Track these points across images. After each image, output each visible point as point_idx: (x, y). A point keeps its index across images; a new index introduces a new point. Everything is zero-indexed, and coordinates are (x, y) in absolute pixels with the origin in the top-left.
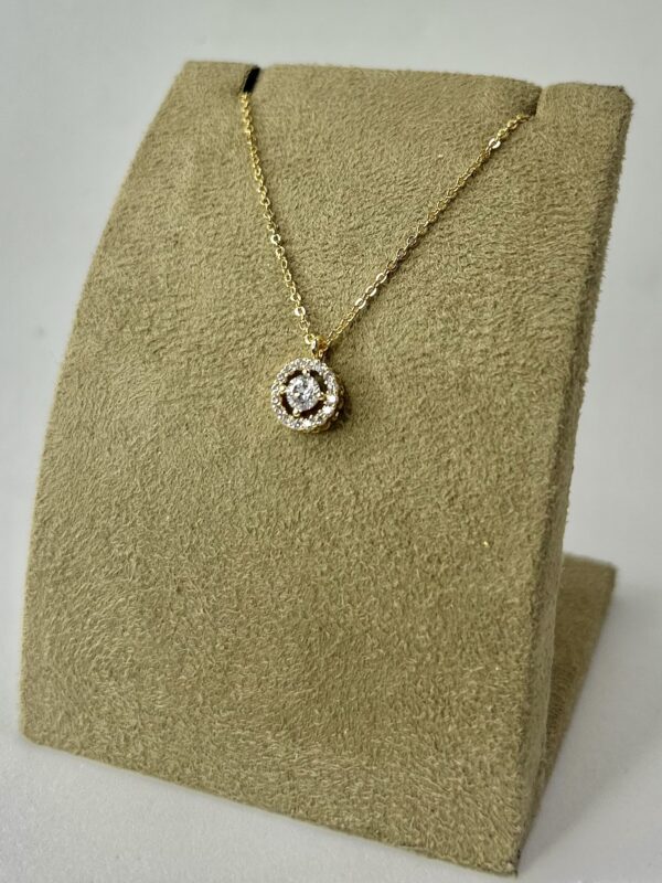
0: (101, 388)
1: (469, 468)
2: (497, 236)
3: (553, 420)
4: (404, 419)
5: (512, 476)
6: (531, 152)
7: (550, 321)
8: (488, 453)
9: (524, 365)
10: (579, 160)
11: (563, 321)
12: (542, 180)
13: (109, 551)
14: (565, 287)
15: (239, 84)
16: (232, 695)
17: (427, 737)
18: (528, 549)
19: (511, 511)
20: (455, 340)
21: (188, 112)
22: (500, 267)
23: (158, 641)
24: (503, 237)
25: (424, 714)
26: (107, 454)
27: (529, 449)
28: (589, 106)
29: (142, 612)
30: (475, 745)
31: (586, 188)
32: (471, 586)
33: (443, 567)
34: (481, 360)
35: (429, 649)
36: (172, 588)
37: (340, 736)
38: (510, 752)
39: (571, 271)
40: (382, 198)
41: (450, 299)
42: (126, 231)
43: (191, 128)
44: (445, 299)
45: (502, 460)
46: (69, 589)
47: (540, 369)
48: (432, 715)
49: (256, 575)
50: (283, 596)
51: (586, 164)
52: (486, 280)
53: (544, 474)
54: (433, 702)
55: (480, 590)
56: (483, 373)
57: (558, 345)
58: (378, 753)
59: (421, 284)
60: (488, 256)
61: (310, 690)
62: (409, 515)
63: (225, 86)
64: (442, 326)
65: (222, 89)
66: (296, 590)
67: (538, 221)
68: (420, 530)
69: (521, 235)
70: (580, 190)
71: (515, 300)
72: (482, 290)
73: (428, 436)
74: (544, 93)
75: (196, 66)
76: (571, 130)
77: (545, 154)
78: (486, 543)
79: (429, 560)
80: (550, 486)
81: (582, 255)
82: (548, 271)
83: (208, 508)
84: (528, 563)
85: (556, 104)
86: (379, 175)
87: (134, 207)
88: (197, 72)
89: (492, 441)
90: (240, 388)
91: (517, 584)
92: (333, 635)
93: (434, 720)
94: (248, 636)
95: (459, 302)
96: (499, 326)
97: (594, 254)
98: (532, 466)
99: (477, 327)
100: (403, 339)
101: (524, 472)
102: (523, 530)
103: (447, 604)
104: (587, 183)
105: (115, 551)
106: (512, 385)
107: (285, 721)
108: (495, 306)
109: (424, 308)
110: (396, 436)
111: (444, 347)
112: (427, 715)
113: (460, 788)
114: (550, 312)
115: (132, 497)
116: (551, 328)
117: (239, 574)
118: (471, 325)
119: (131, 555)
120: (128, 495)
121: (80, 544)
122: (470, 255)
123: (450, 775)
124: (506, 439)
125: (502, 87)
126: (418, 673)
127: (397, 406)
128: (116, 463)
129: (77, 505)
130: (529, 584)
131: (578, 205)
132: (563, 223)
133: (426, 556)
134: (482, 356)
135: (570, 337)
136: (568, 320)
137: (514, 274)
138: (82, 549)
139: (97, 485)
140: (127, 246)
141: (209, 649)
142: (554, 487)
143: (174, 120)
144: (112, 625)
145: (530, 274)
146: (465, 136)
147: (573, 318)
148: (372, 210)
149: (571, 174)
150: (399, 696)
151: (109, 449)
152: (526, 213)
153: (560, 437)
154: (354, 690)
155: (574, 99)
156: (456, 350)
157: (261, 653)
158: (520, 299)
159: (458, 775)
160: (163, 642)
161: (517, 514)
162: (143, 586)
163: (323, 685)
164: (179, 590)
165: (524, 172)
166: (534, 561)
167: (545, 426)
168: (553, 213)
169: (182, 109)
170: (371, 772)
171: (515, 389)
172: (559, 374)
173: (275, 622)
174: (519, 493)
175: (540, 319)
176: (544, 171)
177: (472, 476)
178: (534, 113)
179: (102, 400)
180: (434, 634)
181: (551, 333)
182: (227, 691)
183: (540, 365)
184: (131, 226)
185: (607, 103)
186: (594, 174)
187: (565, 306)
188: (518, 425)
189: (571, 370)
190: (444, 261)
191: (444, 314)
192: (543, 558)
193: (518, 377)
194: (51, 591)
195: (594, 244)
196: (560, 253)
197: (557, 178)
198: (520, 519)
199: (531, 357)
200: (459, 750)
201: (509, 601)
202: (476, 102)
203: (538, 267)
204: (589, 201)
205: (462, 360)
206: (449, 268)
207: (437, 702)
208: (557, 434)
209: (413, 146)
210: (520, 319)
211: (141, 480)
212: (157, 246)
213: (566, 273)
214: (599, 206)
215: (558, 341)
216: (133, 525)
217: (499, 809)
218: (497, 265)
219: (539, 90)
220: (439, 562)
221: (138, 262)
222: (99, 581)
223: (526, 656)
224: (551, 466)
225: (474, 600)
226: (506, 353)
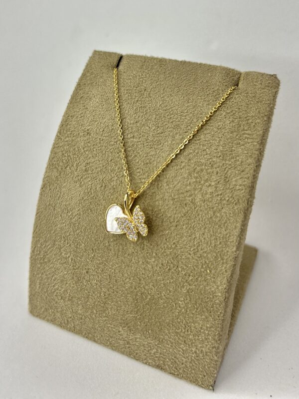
0: (58, 191)
1: (203, 240)
2: (219, 142)
3: (239, 225)
4: (177, 218)
5: (220, 246)
6: (235, 104)
7: (240, 182)
8: (211, 236)
9: (228, 200)
10: (256, 109)
11: (246, 183)
12: (240, 118)
13: (61, 254)
14: (247, 168)
15: (115, 64)
16: (107, 312)
17: (181, 338)
18: (225, 276)
19: (219, 259)
20: (200, 187)
21: (94, 75)
22: (220, 156)
23: (79, 289)
24: (221, 143)
25: (180, 330)
26: (60, 217)
27: (228, 236)
28: (261, 84)
29: (73, 278)
30: (200, 344)
31: (259, 123)
32: (201, 287)
33: (191, 278)
34: (210, 196)
35: (184, 307)
36: (84, 271)
37: (147, 333)
38: (214, 349)
39: (250, 161)
40: (171, 121)
41: (198, 168)
42: (68, 127)
43: (95, 82)
44: (196, 168)
45: (217, 239)
46: (46, 266)
47: (235, 202)
48: (184, 331)
49: (117, 271)
50: (128, 280)
51: (259, 112)
52: (214, 162)
53: (233, 246)
54: (184, 326)
55: (205, 288)
56: (211, 202)
57: (243, 193)
58: (162, 341)
59: (186, 161)
60: (215, 151)
61: (137, 315)
62: (178, 256)
63: (109, 64)
64: (194, 180)
65: (108, 65)
66: (132, 278)
67: (237, 137)
68: (182, 262)
69: (230, 142)
70: (256, 124)
71: (226, 171)
72: (212, 166)
73: (187, 226)
74: (242, 75)
75: (98, 53)
76: (254, 95)
77: (242, 106)
78: (208, 271)
79: (185, 275)
80: (236, 252)
81: (255, 154)
82: (240, 160)
83: (98, 243)
84: (225, 281)
85: (247, 82)
86: (171, 110)
87: (71, 116)
88: (98, 56)
89: (213, 230)
90: (112, 197)
91: (220, 288)
92: (146, 297)
93: (184, 333)
94: (113, 292)
95: (202, 170)
96: (218, 182)
97: (260, 154)
98: (229, 243)
99: (209, 182)
100: (178, 184)
101: (226, 244)
102: (223, 268)
103: (191, 292)
104: (259, 121)
105: (63, 254)
106: (222, 208)
107: (127, 324)
108: (217, 174)
109: (187, 171)
110: (174, 224)
111: (195, 189)
112: (182, 330)
113: (193, 358)
114: (240, 178)
115: (69, 235)
116: (240, 185)
117: (110, 270)
118: (206, 181)
119: (69, 257)
120: (68, 234)
121: (50, 250)
122: (207, 150)
123: (190, 353)
124: (219, 230)
125: (224, 72)
126: (179, 315)
127: (175, 212)
128: (64, 221)
129: (49, 236)
130: (225, 289)
131: (254, 131)
132: (248, 138)
133: (184, 273)
134: (211, 195)
135: (248, 191)
136: (247, 182)
137: (226, 160)
138: (51, 252)
139: (56, 229)
140: (69, 133)
141: (99, 295)
142: (238, 252)
143: (88, 78)
144: (62, 281)
145: (233, 160)
146: (208, 95)
147: (250, 182)
148: (167, 126)
149: (252, 116)
150: (171, 322)
151: (61, 216)
152: (232, 132)
153: (241, 232)
154: (153, 317)
155: (255, 80)
156: (200, 191)
157: (118, 299)
158: (228, 172)
159: (193, 353)
160: (81, 290)
161: (222, 261)
162: (74, 269)
163: (142, 314)
164: (87, 272)
165: (232, 114)
166: (227, 280)
167: (235, 227)
168: (244, 134)
169: (92, 73)
170: (159, 347)
171: (224, 210)
172: (242, 206)
173: (124, 289)
174: (223, 253)
175: (236, 181)
176: (241, 114)
177: (204, 244)
178: (237, 85)
179: (58, 196)
180: (186, 302)
181: (240, 188)
182: (105, 310)
183: (235, 201)
184: (70, 125)
185: (269, 83)
186: (262, 117)
187: (246, 176)
188: (224, 225)
189: (248, 204)
190: (196, 151)
191: (195, 175)
192: (231, 279)
193: (225, 205)
194: (39, 266)
195: (261, 149)
196: (246, 152)
197: (246, 118)
198: (223, 263)
199: (231, 197)
200: (193, 345)
201: (217, 294)
202: (213, 79)
203: (236, 158)
204: (259, 129)
205: (202, 196)
206: (198, 155)
207: (185, 326)
208: (240, 230)
209: (185, 98)
210: (227, 180)
211: (73, 229)
212: (80, 134)
213: (248, 161)
214: (263, 132)
215: (243, 191)
216: (70, 246)
217: (208, 367)
218: (219, 155)
219: (240, 74)
220: (189, 276)
221: (73, 140)
222: (57, 265)
223: (222, 315)
224: (237, 244)
225: (203, 292)
226: (221, 194)
